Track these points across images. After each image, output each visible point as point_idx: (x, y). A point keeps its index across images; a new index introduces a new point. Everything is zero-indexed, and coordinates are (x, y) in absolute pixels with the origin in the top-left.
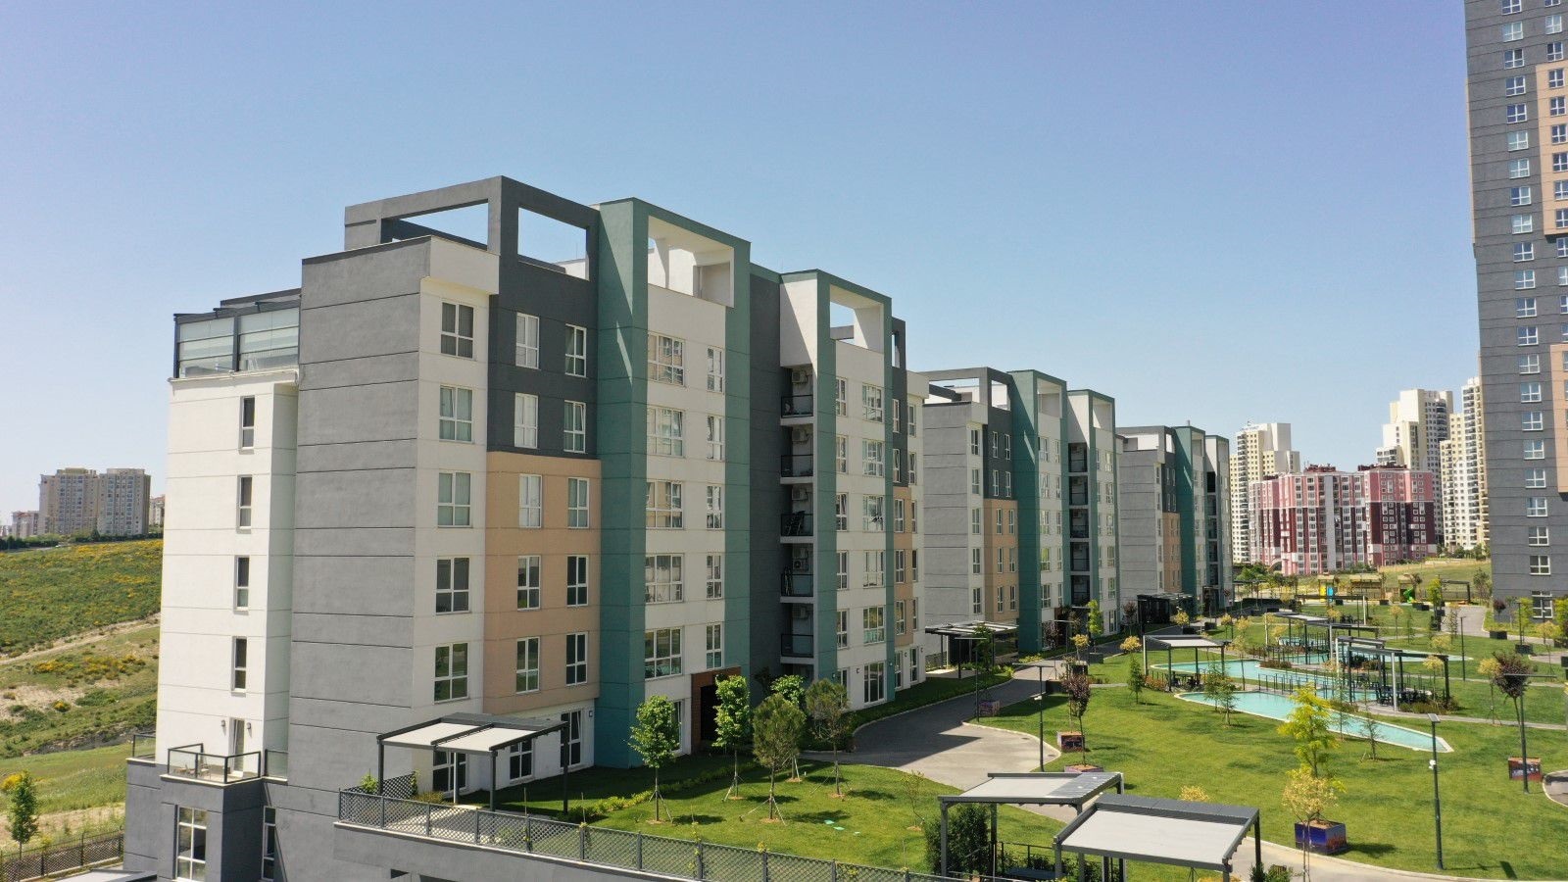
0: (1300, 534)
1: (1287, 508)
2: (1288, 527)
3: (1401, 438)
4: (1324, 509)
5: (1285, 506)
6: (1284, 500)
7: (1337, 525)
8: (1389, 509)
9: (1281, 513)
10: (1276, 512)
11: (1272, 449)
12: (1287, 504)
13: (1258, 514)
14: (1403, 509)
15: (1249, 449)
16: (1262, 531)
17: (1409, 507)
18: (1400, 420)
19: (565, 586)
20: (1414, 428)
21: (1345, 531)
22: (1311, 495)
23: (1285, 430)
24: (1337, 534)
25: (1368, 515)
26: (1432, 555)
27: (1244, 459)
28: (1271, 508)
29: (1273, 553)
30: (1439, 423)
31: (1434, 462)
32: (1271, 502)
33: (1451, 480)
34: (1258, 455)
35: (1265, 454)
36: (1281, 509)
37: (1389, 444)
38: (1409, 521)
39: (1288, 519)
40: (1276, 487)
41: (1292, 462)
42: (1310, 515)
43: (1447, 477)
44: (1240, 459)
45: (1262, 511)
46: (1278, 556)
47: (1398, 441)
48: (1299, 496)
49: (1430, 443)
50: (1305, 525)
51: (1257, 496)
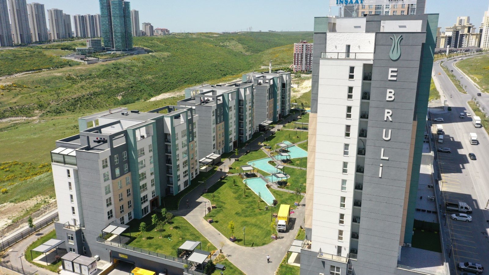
19: (127, 194)
50: (298, 58)
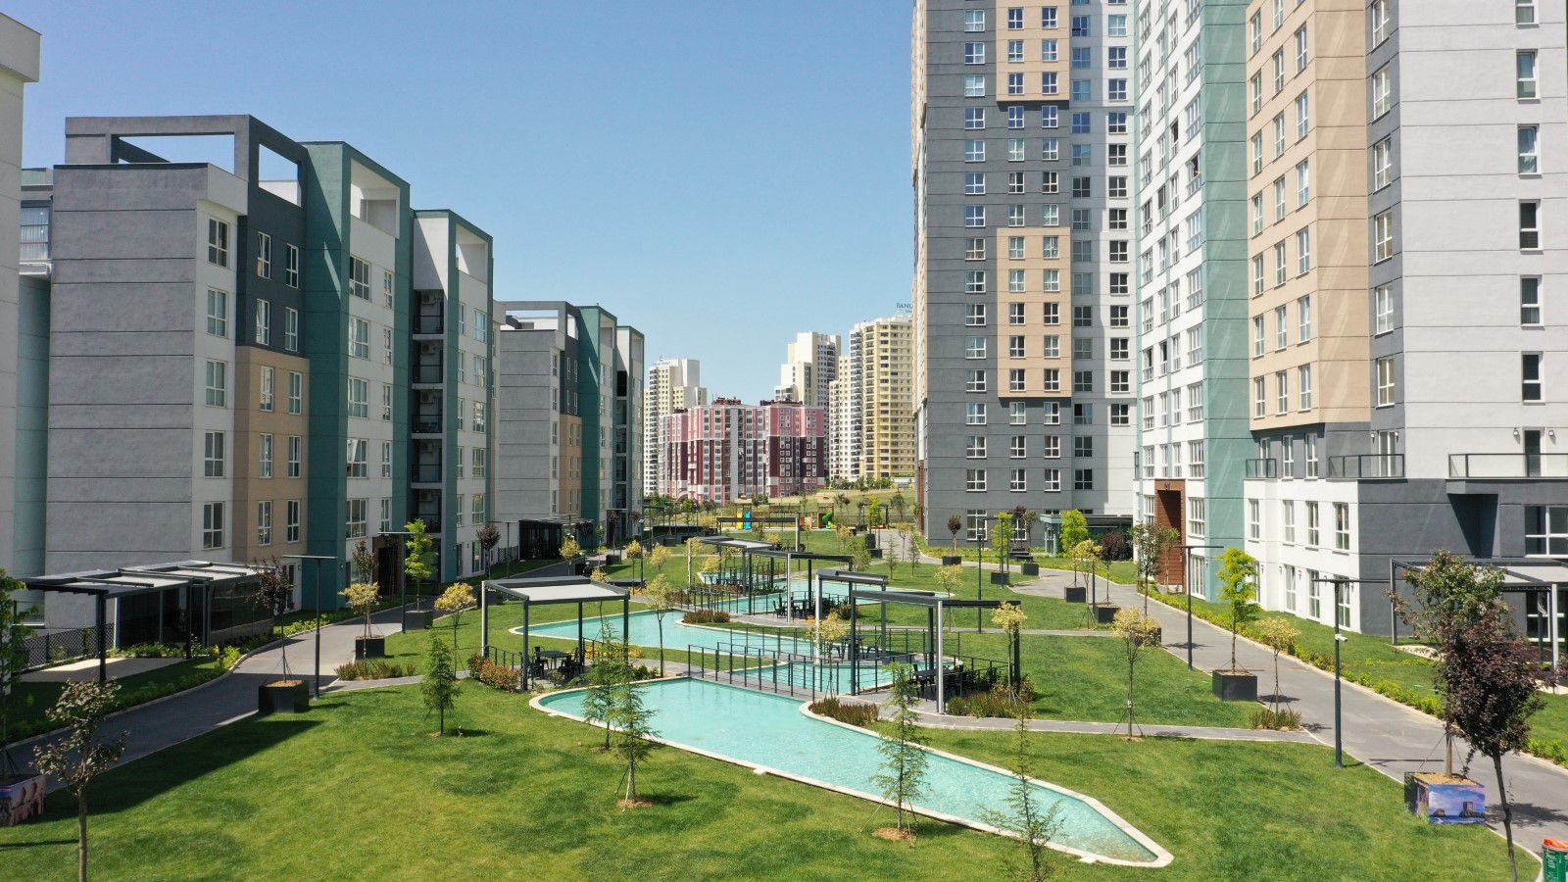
0: (706, 466)
1: (695, 440)
2: (695, 459)
3: (796, 377)
4: (729, 441)
5: (693, 438)
6: (692, 432)
7: (740, 458)
8: (786, 443)
9: (689, 445)
10: (684, 445)
11: (682, 384)
12: (695, 436)
13: (667, 447)
14: (797, 444)
15: (660, 384)
16: (671, 464)
17: (803, 441)
18: (796, 361)
20: (808, 369)
21: (747, 463)
22: (718, 428)
23: (694, 367)
24: (740, 466)
25: (767, 449)
26: (822, 487)
27: (655, 393)
28: (680, 441)
29: (680, 487)
30: (829, 364)
31: (824, 401)
32: (680, 435)
33: (837, 418)
34: (668, 390)
35: (675, 389)
36: (689, 441)
37: (786, 383)
38: (803, 455)
39: (695, 452)
40: (685, 420)
41: (699, 398)
42: (716, 447)
43: (834, 415)
44: (651, 393)
45: (671, 444)
46: (684, 489)
47: (794, 380)
48: (706, 428)
49: (821, 384)
50: (711, 458)
51: (666, 429)
